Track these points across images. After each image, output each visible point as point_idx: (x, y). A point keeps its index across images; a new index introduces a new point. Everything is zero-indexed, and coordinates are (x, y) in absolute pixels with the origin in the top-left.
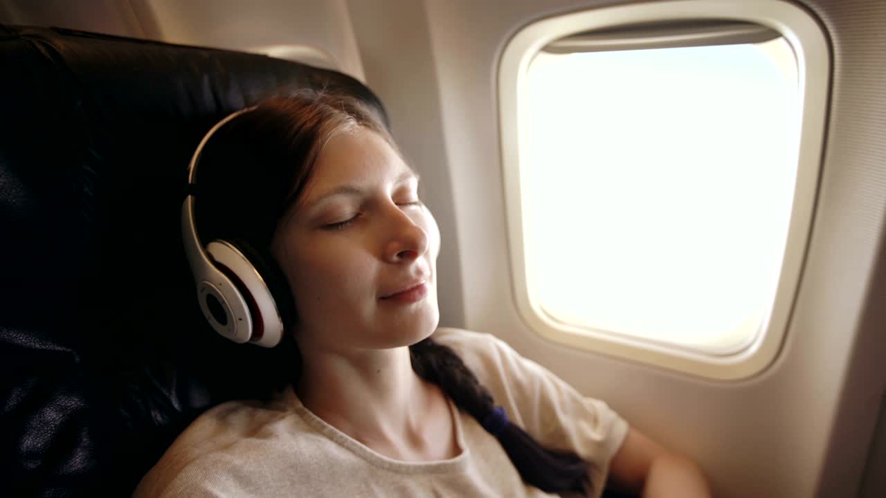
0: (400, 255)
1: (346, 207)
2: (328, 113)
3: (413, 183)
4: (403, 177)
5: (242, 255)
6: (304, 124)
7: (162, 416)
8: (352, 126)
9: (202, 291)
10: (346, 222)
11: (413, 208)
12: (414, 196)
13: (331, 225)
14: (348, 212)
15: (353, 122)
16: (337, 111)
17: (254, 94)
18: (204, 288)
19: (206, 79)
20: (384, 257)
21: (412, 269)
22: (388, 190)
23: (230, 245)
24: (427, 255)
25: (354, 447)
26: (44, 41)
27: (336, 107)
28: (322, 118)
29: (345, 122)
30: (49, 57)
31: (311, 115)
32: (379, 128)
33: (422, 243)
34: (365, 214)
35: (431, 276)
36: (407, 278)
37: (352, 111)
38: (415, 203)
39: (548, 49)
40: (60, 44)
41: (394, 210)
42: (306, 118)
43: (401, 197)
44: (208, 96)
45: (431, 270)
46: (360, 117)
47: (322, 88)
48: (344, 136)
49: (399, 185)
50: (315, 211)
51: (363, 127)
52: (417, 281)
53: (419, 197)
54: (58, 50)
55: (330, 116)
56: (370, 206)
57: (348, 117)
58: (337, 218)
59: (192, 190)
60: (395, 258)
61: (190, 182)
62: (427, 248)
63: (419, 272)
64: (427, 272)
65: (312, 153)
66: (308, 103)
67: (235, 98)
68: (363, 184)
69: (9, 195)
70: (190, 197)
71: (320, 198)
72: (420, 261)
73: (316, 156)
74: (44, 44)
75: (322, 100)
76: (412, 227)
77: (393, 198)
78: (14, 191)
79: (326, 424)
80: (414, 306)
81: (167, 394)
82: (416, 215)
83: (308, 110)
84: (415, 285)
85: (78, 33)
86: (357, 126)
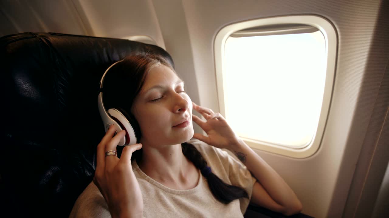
0: (179, 110)
1: (158, 94)
2: (150, 60)
3: (182, 84)
4: (178, 82)
5: (121, 113)
6: (141, 65)
7: (89, 173)
8: (159, 64)
9: (106, 127)
10: (159, 99)
11: (183, 93)
12: (183, 89)
13: (153, 100)
14: (159, 95)
15: (159, 63)
16: (153, 60)
17: (123, 55)
18: (107, 126)
19: (104, 50)
20: (173, 111)
21: (184, 115)
22: (173, 87)
23: (117, 110)
24: (188, 110)
25: (156, 184)
26: (45, 38)
27: (153, 58)
28: (148, 62)
29: (156, 63)
30: (47, 43)
31: (144, 61)
32: (168, 65)
33: (187, 105)
34: (165, 96)
35: (190, 117)
36: (183, 118)
37: (158, 59)
38: (183, 92)
39: (232, 35)
40: (52, 39)
41: (176, 94)
42: (141, 63)
43: (178, 90)
44: (106, 56)
45: (190, 115)
46: (161, 61)
47: (148, 51)
48: (156, 68)
49: (177, 85)
50: (146, 95)
51: (163, 65)
52: (186, 119)
53: (184, 89)
54: (50, 41)
55: (151, 61)
56: (167, 93)
57: (157, 61)
58: (154, 98)
59: (102, 90)
60: (177, 111)
61: (101, 87)
62: (189, 107)
63: (186, 116)
64: (189, 116)
65: (144, 75)
66: (142, 57)
67: (116, 56)
68: (164, 85)
69: (31, 94)
70: (101, 93)
71: (148, 91)
72: (186, 112)
73: (146, 75)
74: (45, 39)
75: (147, 56)
76: (183, 100)
77: (175, 90)
78: (33, 93)
79: (147, 175)
80: (185, 129)
81: (91, 165)
82: (183, 96)
83: (143, 60)
84: (185, 121)
85: (58, 34)
86: (161, 64)
